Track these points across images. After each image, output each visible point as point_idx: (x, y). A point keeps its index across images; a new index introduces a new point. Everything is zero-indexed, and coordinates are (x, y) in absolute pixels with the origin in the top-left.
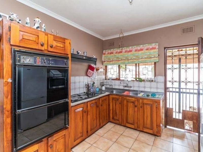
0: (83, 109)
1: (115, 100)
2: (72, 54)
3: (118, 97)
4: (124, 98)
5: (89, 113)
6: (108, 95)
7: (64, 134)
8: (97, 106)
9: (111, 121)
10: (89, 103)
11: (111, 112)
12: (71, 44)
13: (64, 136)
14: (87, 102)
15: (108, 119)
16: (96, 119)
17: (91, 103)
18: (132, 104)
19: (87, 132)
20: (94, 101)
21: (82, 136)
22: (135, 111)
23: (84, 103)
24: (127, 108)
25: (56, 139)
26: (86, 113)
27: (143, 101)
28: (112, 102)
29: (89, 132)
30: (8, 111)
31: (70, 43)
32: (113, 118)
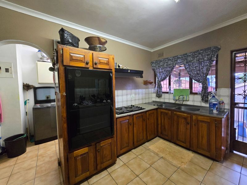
0: (129, 121)
1: (163, 115)
2: (116, 69)
3: (167, 111)
4: (175, 113)
5: (135, 125)
6: (156, 109)
7: (110, 142)
8: (144, 120)
9: (160, 136)
10: (134, 116)
11: (160, 126)
12: (115, 59)
13: (110, 144)
14: (133, 115)
15: (156, 133)
16: (142, 132)
17: (137, 115)
18: (183, 120)
19: (134, 143)
20: (140, 114)
21: (129, 146)
22: (186, 129)
23: (129, 115)
24: (178, 124)
25: (103, 146)
26: (132, 125)
27: (197, 118)
28: (161, 116)
29: (135, 143)
30: (64, 118)
31: (113, 59)
32: (161, 133)
